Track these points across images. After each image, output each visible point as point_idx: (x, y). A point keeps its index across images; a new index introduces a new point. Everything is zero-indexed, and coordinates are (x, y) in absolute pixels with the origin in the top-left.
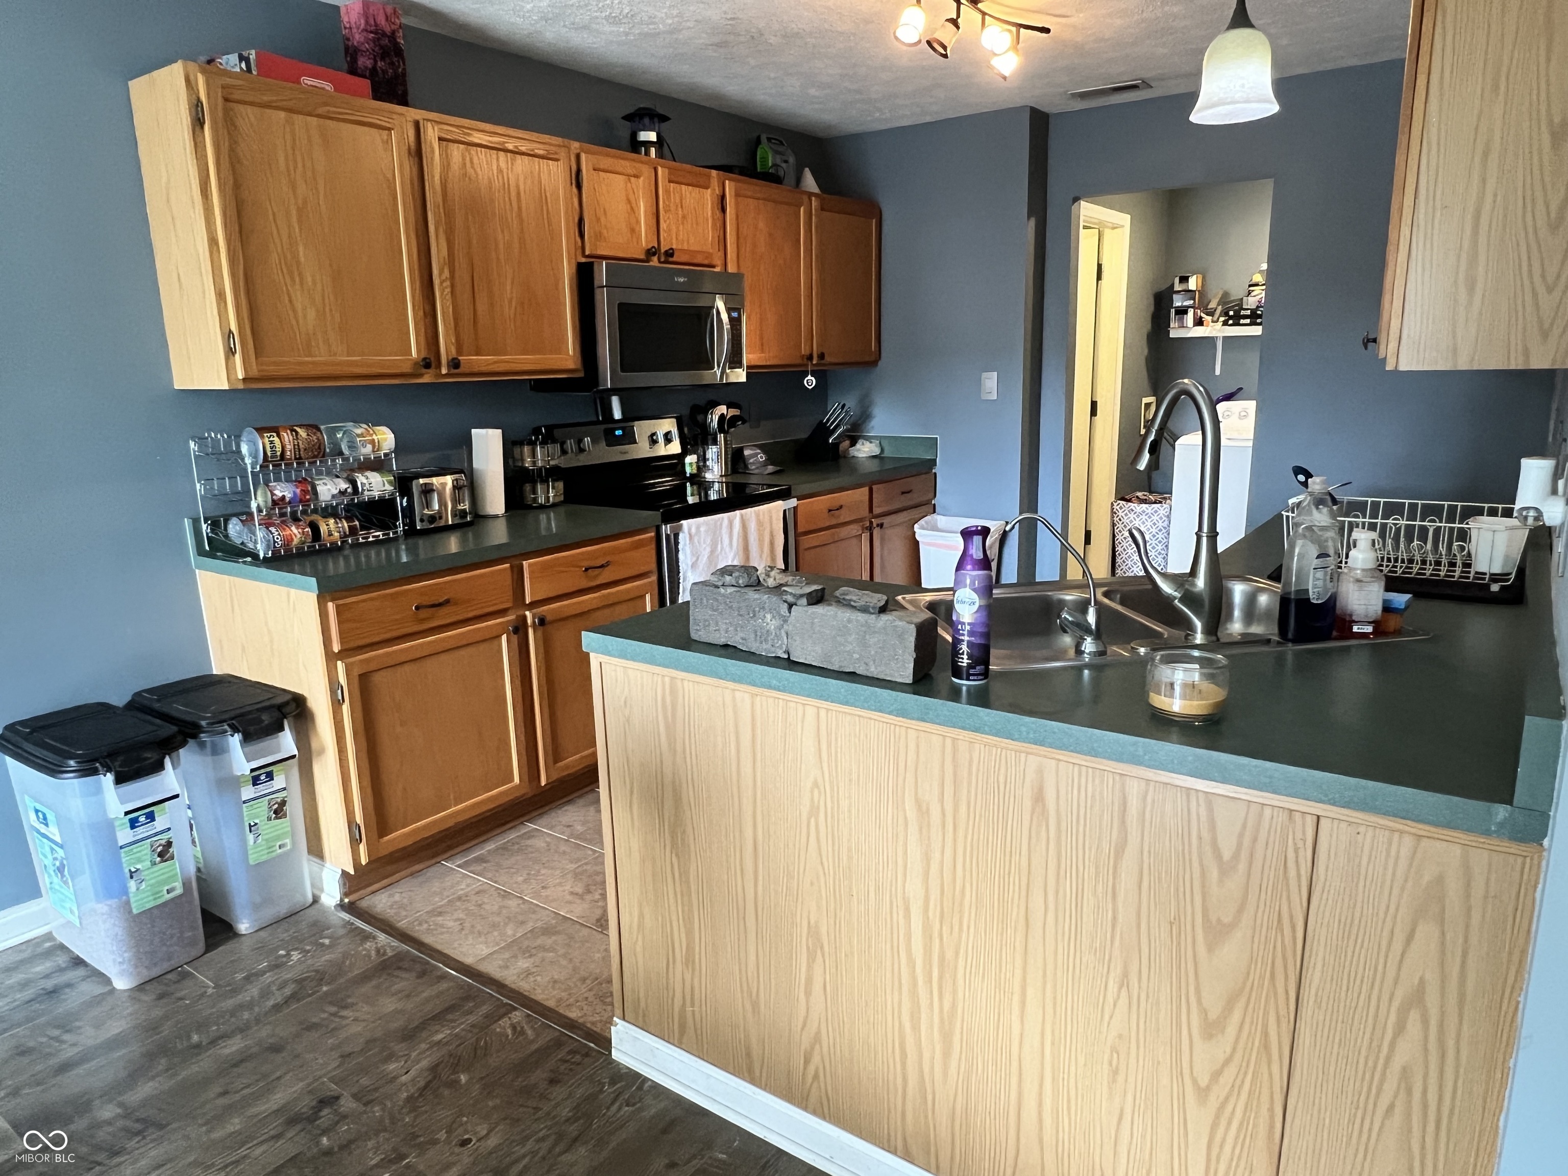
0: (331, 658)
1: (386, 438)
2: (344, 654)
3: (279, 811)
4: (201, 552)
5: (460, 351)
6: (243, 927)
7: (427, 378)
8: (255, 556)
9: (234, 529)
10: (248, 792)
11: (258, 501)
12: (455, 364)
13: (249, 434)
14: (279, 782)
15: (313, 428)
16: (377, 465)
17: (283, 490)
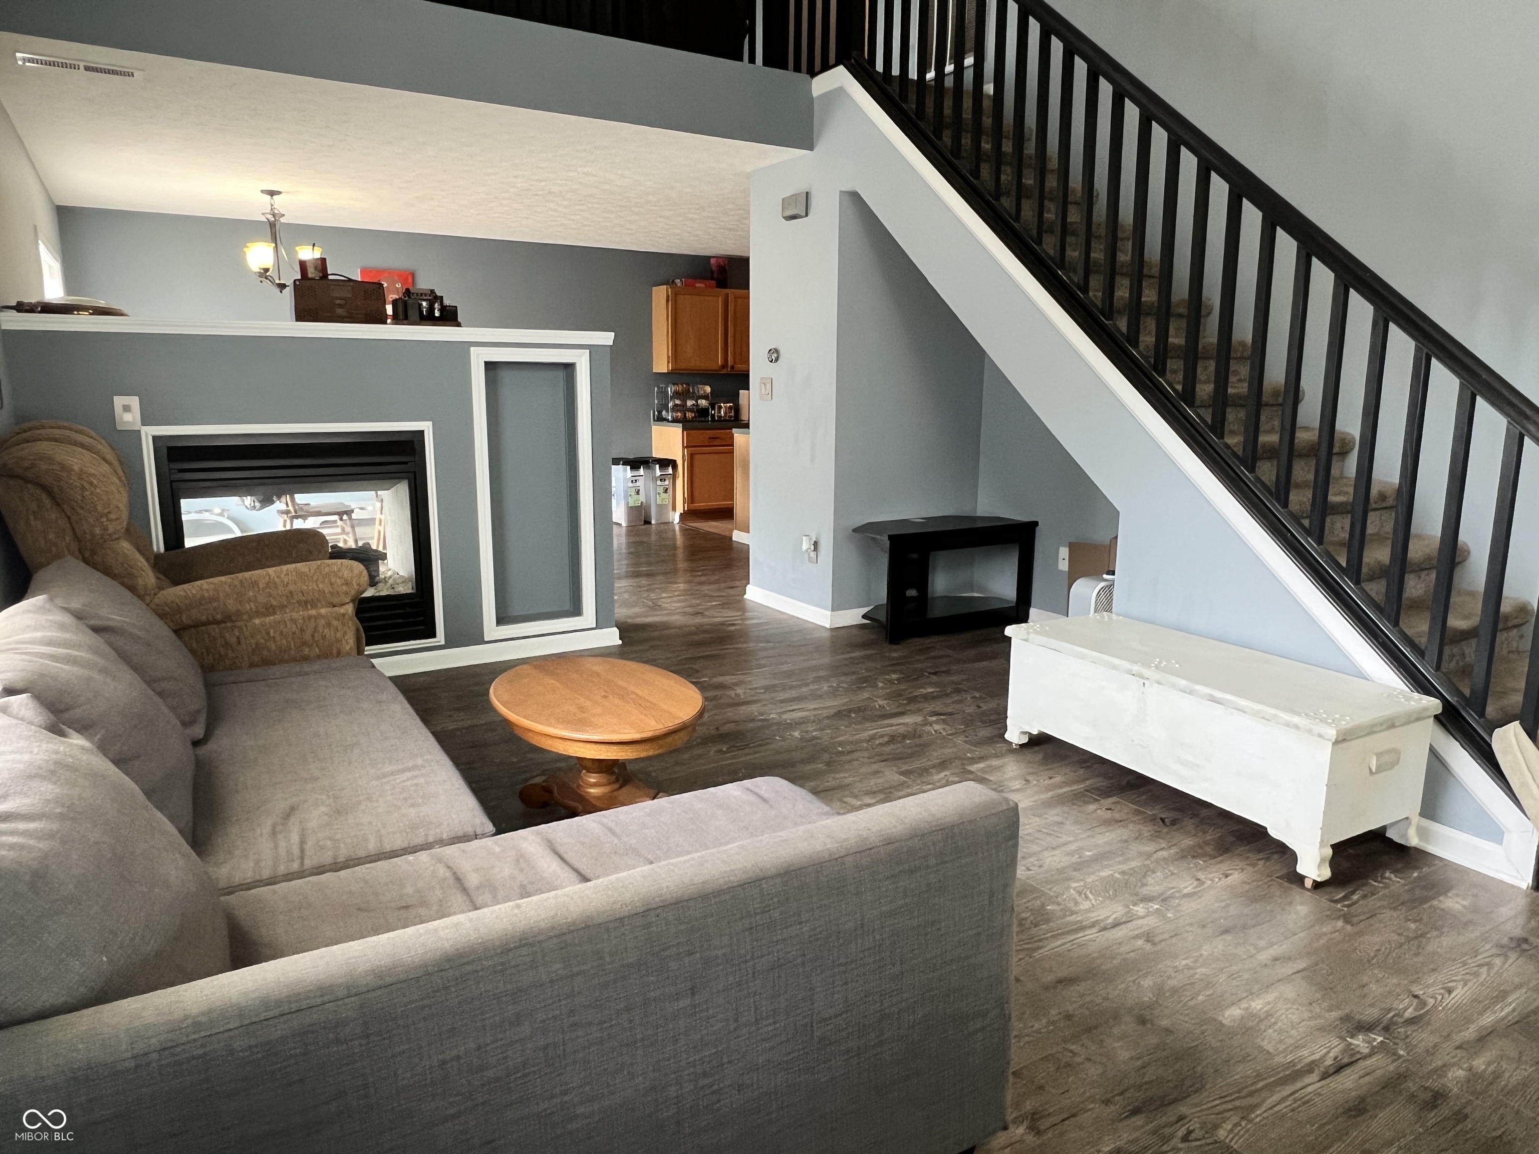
0: (684, 447)
1: (708, 389)
2: (687, 447)
3: (666, 491)
4: (654, 420)
5: (735, 362)
6: (653, 522)
7: (724, 371)
8: (668, 420)
9: (664, 413)
10: (659, 483)
11: (670, 405)
12: (732, 367)
13: (670, 385)
14: (667, 482)
15: (688, 384)
16: (705, 397)
17: (678, 402)
